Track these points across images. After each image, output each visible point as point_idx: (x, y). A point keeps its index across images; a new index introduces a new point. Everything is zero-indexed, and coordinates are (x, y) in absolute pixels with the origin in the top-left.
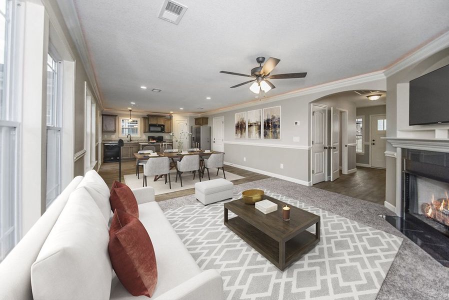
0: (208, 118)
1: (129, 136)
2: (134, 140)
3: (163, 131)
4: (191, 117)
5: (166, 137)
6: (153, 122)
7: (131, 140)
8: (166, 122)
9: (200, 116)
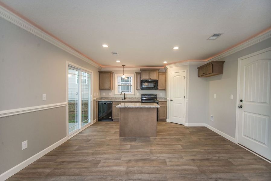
0: (223, 62)
1: (123, 94)
2: (128, 98)
3: (156, 87)
4: (191, 66)
5: (160, 95)
6: (146, 77)
7: (125, 98)
8: (160, 76)
9: (206, 63)
